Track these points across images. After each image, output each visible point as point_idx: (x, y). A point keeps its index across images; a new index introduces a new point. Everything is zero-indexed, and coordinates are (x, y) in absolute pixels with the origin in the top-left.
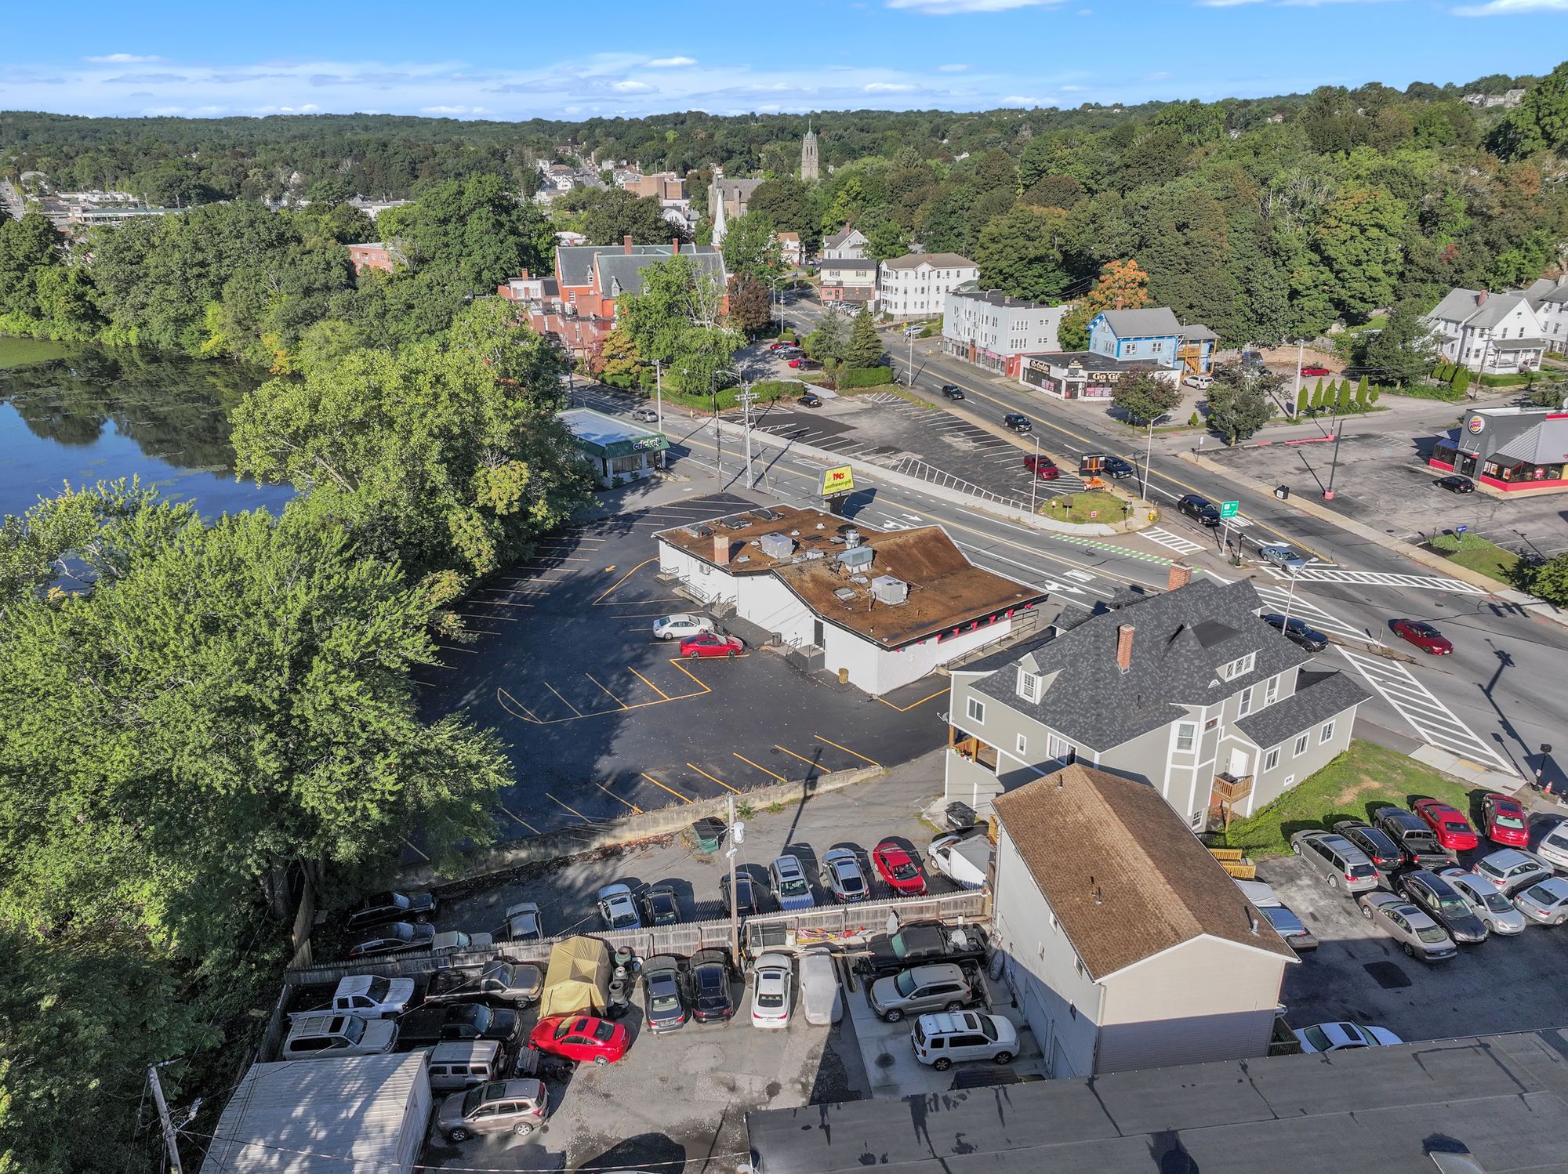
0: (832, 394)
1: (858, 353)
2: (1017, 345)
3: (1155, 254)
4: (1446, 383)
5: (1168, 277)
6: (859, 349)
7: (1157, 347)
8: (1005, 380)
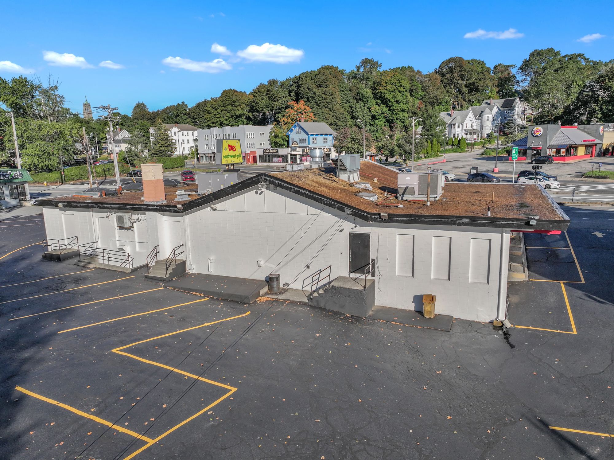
1: (161, 149)
2: (250, 146)
3: (310, 98)
4: (455, 146)
5: (319, 110)
6: (161, 147)
7: (325, 140)
8: (247, 165)
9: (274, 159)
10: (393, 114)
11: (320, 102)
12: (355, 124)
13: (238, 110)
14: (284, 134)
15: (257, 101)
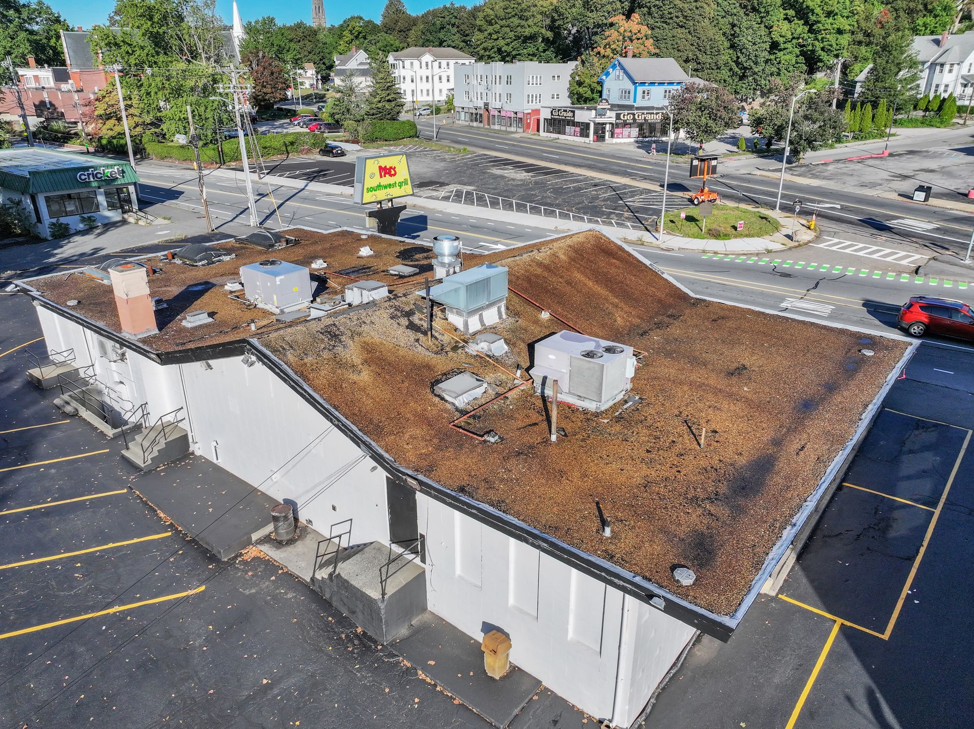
0: (356, 147)
1: (380, 105)
2: (532, 100)
3: (653, 9)
4: (932, 113)
5: (667, 32)
6: (380, 102)
7: (667, 94)
8: (525, 135)
9: (568, 128)
10: (817, 39)
11: (670, 16)
12: (735, 59)
13: (529, 26)
14: (595, 79)
15: (561, 10)
